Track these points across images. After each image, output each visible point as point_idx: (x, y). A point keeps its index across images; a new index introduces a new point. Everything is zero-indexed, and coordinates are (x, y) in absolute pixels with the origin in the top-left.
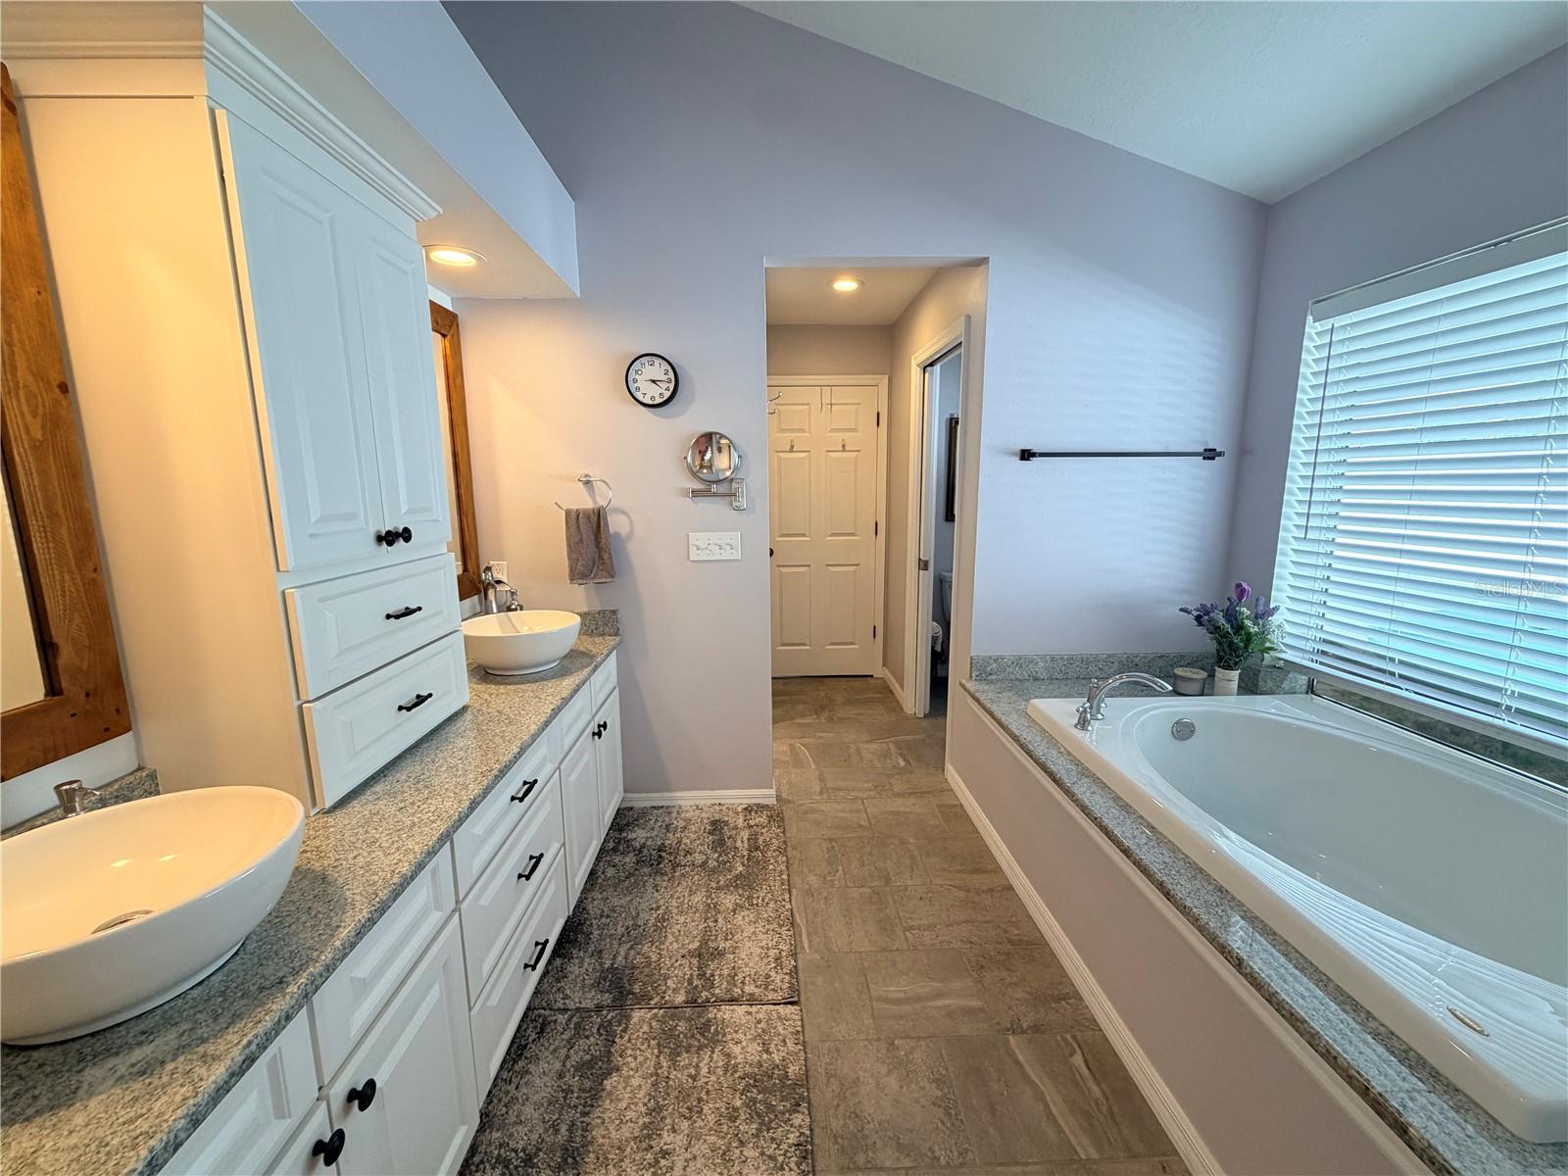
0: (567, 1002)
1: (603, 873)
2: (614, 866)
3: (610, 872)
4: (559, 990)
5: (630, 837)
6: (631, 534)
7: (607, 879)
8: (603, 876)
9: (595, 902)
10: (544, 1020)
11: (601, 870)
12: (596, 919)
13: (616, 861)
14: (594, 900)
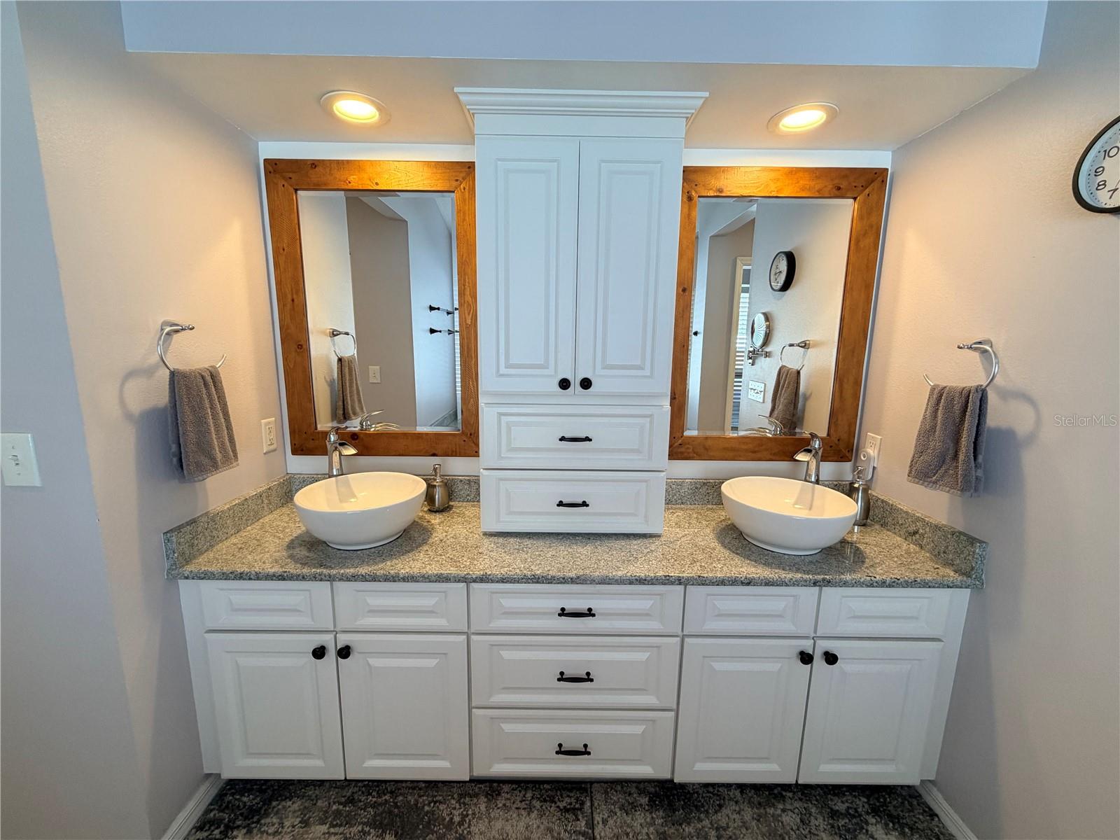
0: (601, 825)
1: (784, 811)
2: (802, 821)
3: (790, 819)
4: (612, 811)
5: (871, 829)
6: (1032, 438)
7: (776, 818)
8: (779, 812)
9: (736, 816)
10: (578, 809)
11: (788, 807)
12: (711, 823)
13: (813, 822)
14: (739, 813)
